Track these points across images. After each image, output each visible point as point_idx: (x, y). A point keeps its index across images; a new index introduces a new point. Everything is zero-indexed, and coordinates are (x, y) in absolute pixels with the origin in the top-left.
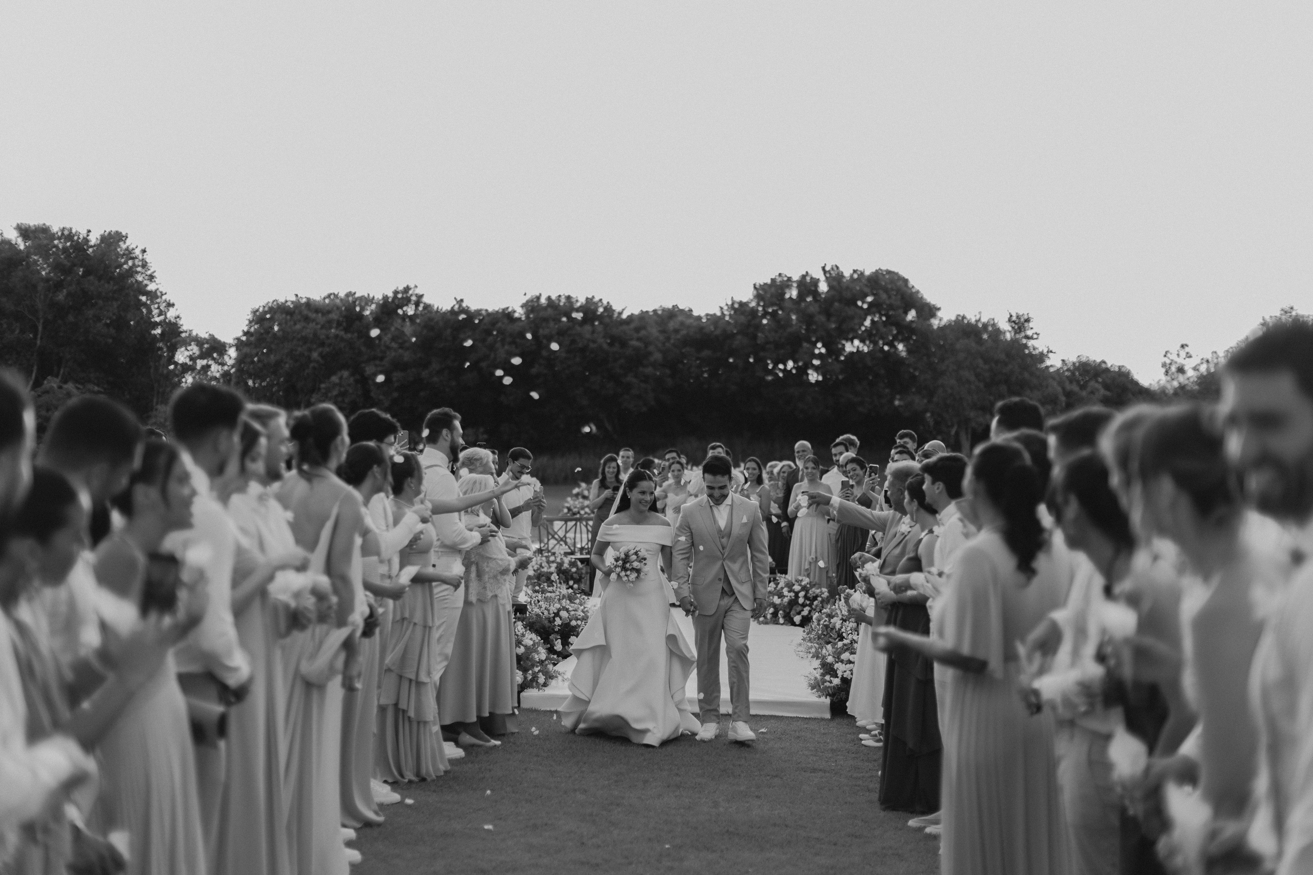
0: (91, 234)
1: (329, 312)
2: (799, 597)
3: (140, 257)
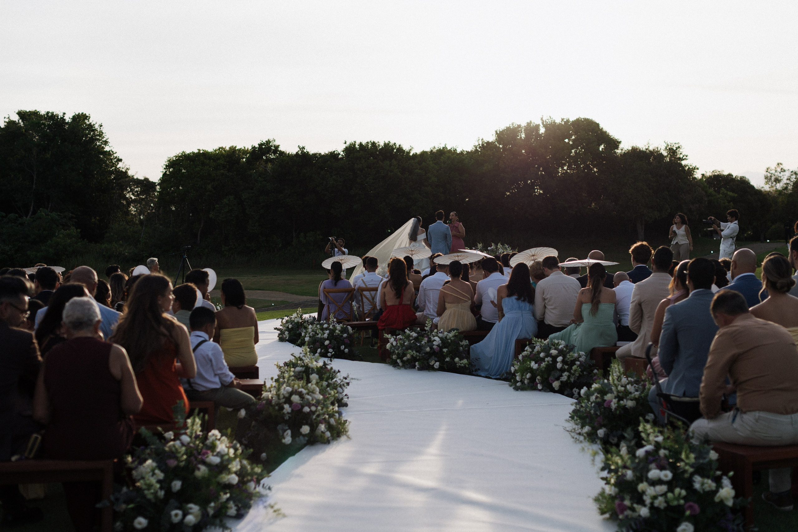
0: (65, 115)
1: (218, 159)
2: (558, 362)
3: (99, 130)
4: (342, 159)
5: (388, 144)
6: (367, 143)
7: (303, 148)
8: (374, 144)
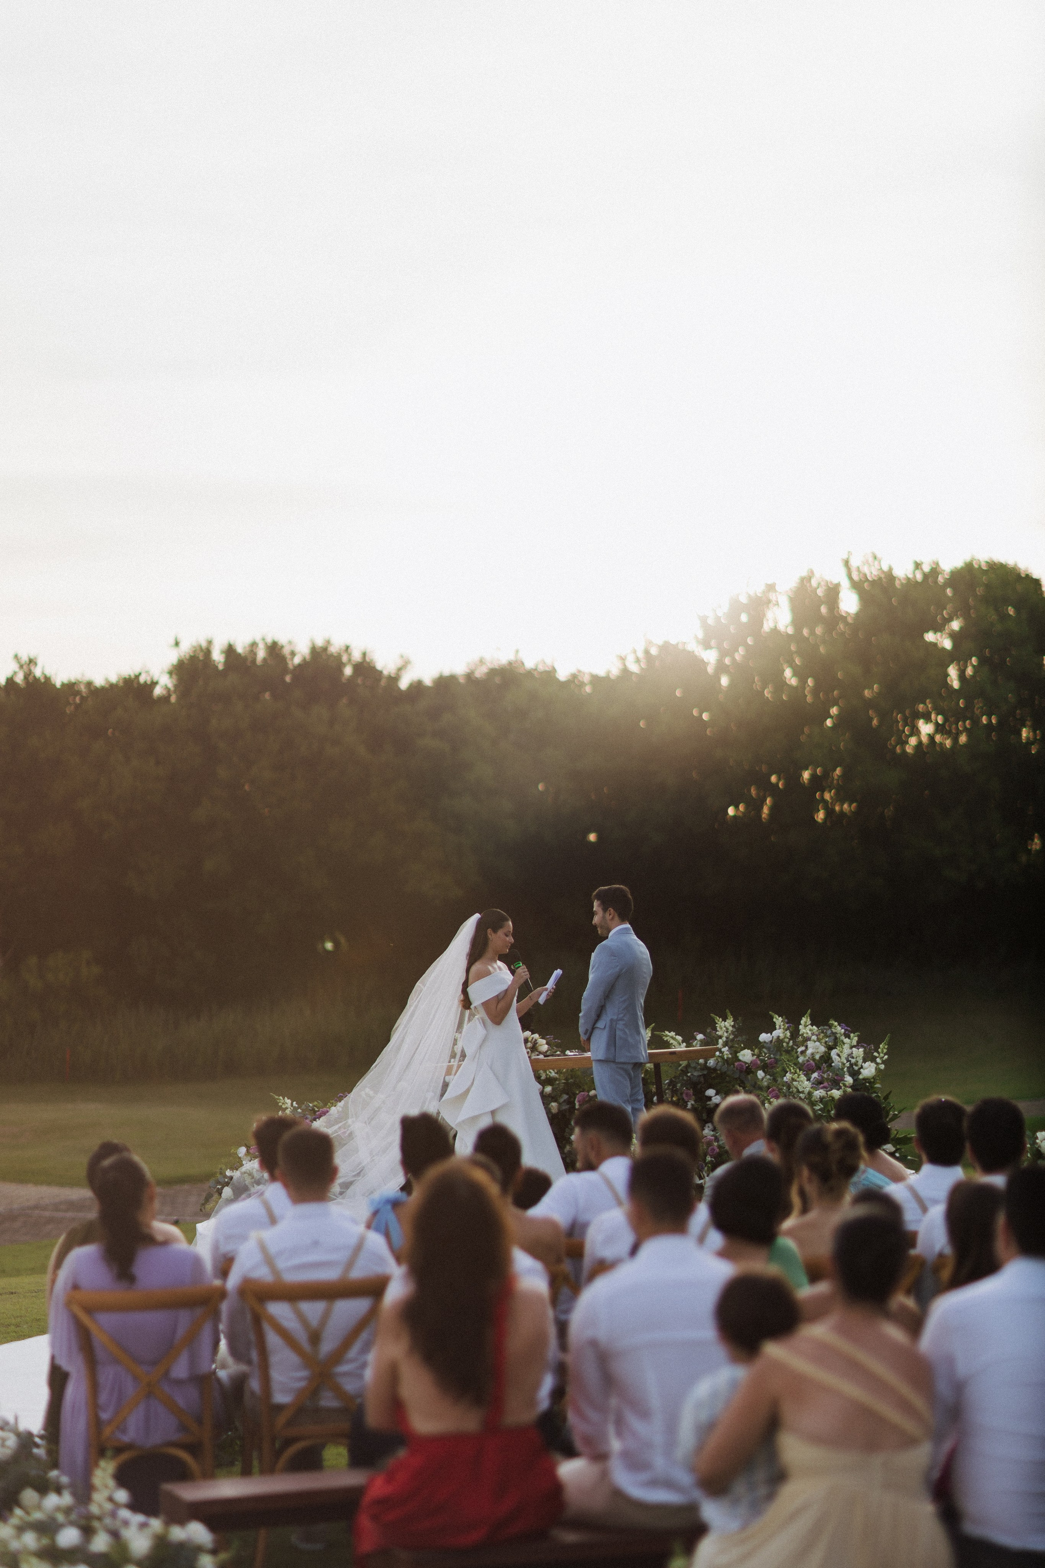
4: (165, 699)
5: (325, 649)
6: (254, 645)
7: (32, 662)
8: (274, 649)
